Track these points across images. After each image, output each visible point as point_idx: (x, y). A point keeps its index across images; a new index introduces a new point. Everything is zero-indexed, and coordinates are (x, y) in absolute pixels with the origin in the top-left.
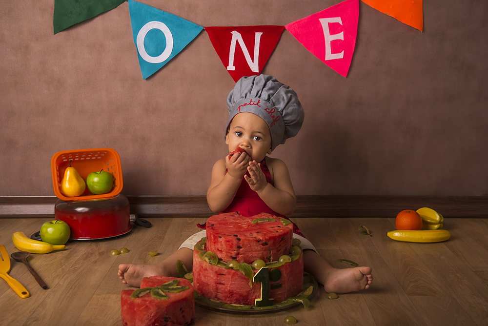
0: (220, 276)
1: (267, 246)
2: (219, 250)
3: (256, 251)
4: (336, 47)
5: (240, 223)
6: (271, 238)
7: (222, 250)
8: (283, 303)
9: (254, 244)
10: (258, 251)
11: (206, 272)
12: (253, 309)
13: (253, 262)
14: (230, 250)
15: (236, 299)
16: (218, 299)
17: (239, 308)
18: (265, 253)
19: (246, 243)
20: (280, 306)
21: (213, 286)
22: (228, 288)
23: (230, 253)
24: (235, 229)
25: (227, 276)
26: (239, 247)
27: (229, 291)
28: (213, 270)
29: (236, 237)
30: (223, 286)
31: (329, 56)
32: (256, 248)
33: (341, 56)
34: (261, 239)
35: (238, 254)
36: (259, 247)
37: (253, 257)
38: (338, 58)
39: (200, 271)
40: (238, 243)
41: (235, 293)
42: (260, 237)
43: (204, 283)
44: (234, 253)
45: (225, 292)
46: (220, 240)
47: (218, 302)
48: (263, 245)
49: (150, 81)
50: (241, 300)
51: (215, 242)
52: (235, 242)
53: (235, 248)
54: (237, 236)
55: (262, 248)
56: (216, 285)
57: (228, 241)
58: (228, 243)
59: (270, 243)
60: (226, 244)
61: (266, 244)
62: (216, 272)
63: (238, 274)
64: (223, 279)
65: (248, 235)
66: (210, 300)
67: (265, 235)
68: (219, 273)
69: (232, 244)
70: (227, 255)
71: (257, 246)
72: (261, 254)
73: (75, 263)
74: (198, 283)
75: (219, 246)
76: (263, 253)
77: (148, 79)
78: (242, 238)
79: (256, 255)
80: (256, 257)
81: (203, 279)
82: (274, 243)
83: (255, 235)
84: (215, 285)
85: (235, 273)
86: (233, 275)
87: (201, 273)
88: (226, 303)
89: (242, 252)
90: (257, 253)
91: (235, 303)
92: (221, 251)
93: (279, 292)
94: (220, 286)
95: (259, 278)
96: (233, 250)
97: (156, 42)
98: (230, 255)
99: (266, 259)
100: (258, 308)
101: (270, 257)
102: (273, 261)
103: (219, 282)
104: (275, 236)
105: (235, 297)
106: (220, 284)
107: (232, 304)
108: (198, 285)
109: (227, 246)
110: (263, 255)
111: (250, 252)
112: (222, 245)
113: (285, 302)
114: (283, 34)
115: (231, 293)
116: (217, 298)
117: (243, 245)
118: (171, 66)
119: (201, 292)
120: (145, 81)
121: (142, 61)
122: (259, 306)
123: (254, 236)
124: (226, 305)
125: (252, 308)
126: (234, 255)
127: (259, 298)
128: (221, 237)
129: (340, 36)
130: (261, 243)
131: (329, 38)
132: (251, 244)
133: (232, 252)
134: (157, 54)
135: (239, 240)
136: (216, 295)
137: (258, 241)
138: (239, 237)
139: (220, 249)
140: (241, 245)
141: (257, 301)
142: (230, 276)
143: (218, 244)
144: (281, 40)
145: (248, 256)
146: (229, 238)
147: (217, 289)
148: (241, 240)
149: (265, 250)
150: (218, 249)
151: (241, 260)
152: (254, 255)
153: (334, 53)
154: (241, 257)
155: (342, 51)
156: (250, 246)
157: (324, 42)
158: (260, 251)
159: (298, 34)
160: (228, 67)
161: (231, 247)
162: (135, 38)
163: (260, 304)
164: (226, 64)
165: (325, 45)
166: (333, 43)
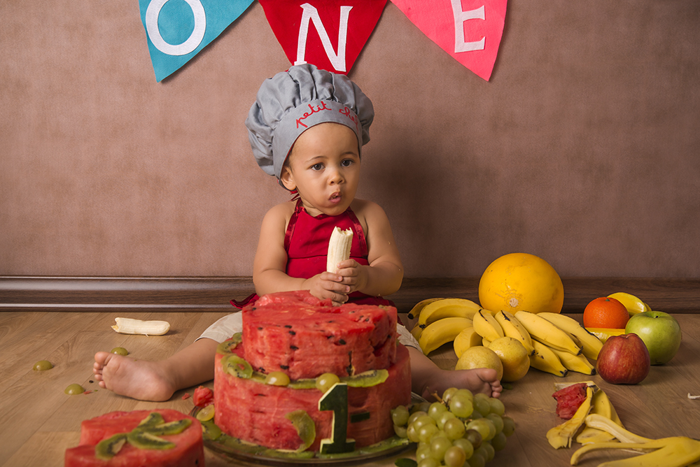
0: (257, 399)
1: (344, 347)
2: (259, 353)
3: (324, 355)
4: (472, 30)
5: (303, 307)
6: (351, 332)
7: (265, 352)
8: (372, 448)
9: (321, 341)
10: (329, 355)
11: (234, 391)
12: (317, 458)
13: (319, 375)
14: (276, 352)
15: (286, 440)
16: (256, 440)
17: (291, 456)
18: (341, 359)
19: (305, 339)
20: (366, 453)
21: (246, 417)
22: (272, 420)
23: (276, 358)
24: (291, 316)
25: (270, 398)
26: (293, 348)
27: (274, 425)
28: (245, 388)
29: (288, 329)
30: (263, 416)
31: (461, 45)
32: (324, 349)
33: (479, 45)
34: (333, 332)
35: (292, 360)
36: (330, 348)
37: (318, 366)
38: (475, 49)
39: (225, 389)
40: (291, 339)
41: (286, 429)
42: (332, 330)
43: (231, 411)
44: (284, 358)
45: (267, 427)
46: (261, 333)
47: (254, 445)
48: (336, 344)
49: (168, 86)
50: (295, 442)
51: (253, 338)
52: (286, 337)
53: (286, 348)
54: (290, 327)
55: (336, 350)
56: (251, 415)
57: (274, 336)
58: (273, 339)
59: (351, 341)
60: (270, 342)
61: (342, 342)
62: (251, 391)
63: (289, 394)
64: (263, 404)
65: (311, 325)
66: (240, 442)
67: (342, 326)
68: (255, 393)
69: (281, 342)
70: (272, 363)
71: (326, 346)
72: (332, 362)
74: (221, 411)
75: (258, 345)
76: (336, 359)
77: (165, 81)
78: (299, 330)
79: (324, 363)
80: (323, 366)
81: (228, 403)
82: (357, 341)
83: (323, 326)
84: (248, 414)
85: (285, 392)
86: (281, 397)
87: (225, 393)
88: (268, 448)
89: (298, 357)
90: (326, 358)
91: (285, 447)
92: (262, 355)
93: (365, 426)
94: (258, 416)
95: (330, 402)
96: (283, 353)
97: (178, 23)
98: (277, 361)
99: (342, 372)
100: (325, 457)
101: (350, 367)
102: (355, 374)
103: (256, 408)
104: (361, 329)
105: (286, 435)
106: (258, 412)
107: (278, 448)
108: (221, 414)
109: (271, 346)
110: (336, 363)
111: (312, 356)
112: (263, 343)
113: (377, 445)
114: (386, 10)
115: (278, 429)
116: (252, 437)
117: (300, 342)
118: (203, 60)
119: (226, 428)
120: (159, 85)
121: (154, 52)
122: (328, 452)
123: (321, 328)
124: (268, 451)
125: (314, 457)
126: (284, 363)
127: (328, 436)
128: (261, 329)
129: (479, 13)
130: (332, 340)
131: (460, 16)
132: (316, 342)
133: (281, 356)
134: (180, 39)
135: (294, 333)
136: (252, 433)
137: (328, 337)
138: (294, 329)
139: (260, 351)
140: (296, 344)
141: (324, 445)
142: (275, 399)
143: (256, 342)
144: (383, 19)
145: (309, 364)
146: (277, 331)
147: (252, 421)
148: (297, 335)
149: (341, 354)
150: (257, 351)
151: (298, 371)
152: (320, 363)
153: (470, 41)
154: (297, 365)
155: (482, 37)
156: (313, 345)
157: (453, 23)
158: (332, 354)
159: (410, 9)
160: (295, 63)
161: (280, 347)
162: (143, 14)
163: (329, 449)
164: (293, 58)
165: (454, 28)
166: (468, 24)
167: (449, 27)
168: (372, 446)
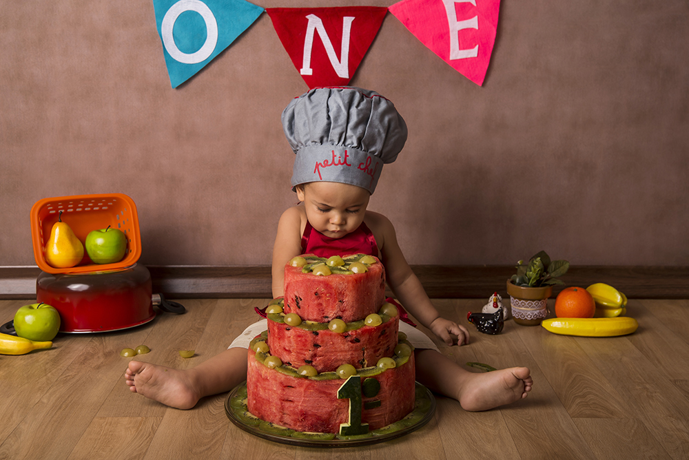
0: (287, 390)
1: (358, 344)
2: (286, 350)
3: (341, 351)
4: (466, 39)
6: (365, 332)
7: (291, 349)
8: (382, 431)
9: (339, 340)
10: (346, 351)
11: (267, 383)
12: (338, 439)
13: (337, 368)
14: (302, 349)
15: (311, 425)
16: (285, 424)
17: (316, 438)
18: (356, 354)
19: (326, 338)
20: (377, 434)
21: (277, 405)
22: (300, 407)
23: (302, 354)
25: (298, 389)
26: (316, 346)
27: (301, 411)
28: (276, 380)
29: (311, 331)
30: (292, 404)
31: (456, 53)
32: (342, 346)
33: (473, 53)
34: (350, 332)
35: (315, 356)
36: (346, 346)
37: (337, 360)
38: (469, 56)
39: (258, 381)
40: (314, 338)
41: (311, 415)
43: (264, 399)
44: (308, 355)
45: (295, 414)
46: (288, 333)
47: (284, 428)
48: (352, 342)
49: (182, 91)
50: (318, 426)
51: (281, 337)
52: (310, 337)
53: (310, 346)
55: (352, 347)
56: (282, 403)
57: (299, 336)
58: (299, 339)
59: (363, 339)
60: (297, 342)
61: (357, 340)
62: (281, 383)
63: (314, 387)
64: (291, 394)
66: (272, 426)
68: (285, 385)
69: (306, 340)
70: (298, 358)
71: (344, 344)
72: (349, 357)
73: (68, 369)
74: (255, 399)
75: (286, 344)
76: (352, 354)
77: (179, 88)
78: (321, 331)
79: (342, 357)
80: (341, 360)
81: (261, 393)
82: (369, 339)
84: (279, 403)
85: (310, 384)
86: (307, 388)
87: (258, 384)
88: (296, 431)
89: (321, 353)
90: (344, 354)
91: (310, 430)
92: (289, 352)
93: (376, 413)
94: (287, 404)
95: (347, 392)
96: (307, 350)
97: (191, 31)
98: (302, 357)
99: (357, 364)
100: (344, 438)
101: (364, 360)
102: (367, 366)
103: (286, 397)
104: (372, 329)
105: (310, 420)
106: (287, 401)
107: (305, 431)
108: (254, 402)
109: (298, 344)
110: (352, 357)
111: (332, 352)
112: (290, 342)
113: (386, 428)
114: (386, 20)
115: (304, 415)
116: (282, 422)
117: (322, 341)
118: (214, 67)
119: (259, 413)
120: (175, 91)
121: (170, 61)
122: (346, 434)
124: (296, 433)
125: (335, 438)
126: (308, 358)
127: (346, 422)
128: (289, 330)
129: (473, 23)
130: (349, 339)
131: (455, 26)
132: (335, 340)
133: (306, 353)
134: (193, 48)
135: (317, 334)
136: (282, 417)
137: (346, 336)
139: (287, 349)
140: (319, 343)
141: (343, 428)
142: (302, 390)
143: (284, 341)
144: (383, 28)
145: (329, 359)
146: (301, 331)
147: (282, 408)
148: (320, 335)
149: (356, 350)
150: (285, 349)
151: (320, 365)
152: (338, 358)
153: (464, 49)
154: (319, 360)
155: (476, 45)
156: (333, 343)
157: (448, 33)
158: (349, 351)
159: (408, 19)
160: (301, 70)
161: (305, 345)
162: (159, 25)
163: (347, 431)
164: (299, 65)
165: (449, 37)
166: (462, 33)
167: (444, 36)
168: (382, 429)
